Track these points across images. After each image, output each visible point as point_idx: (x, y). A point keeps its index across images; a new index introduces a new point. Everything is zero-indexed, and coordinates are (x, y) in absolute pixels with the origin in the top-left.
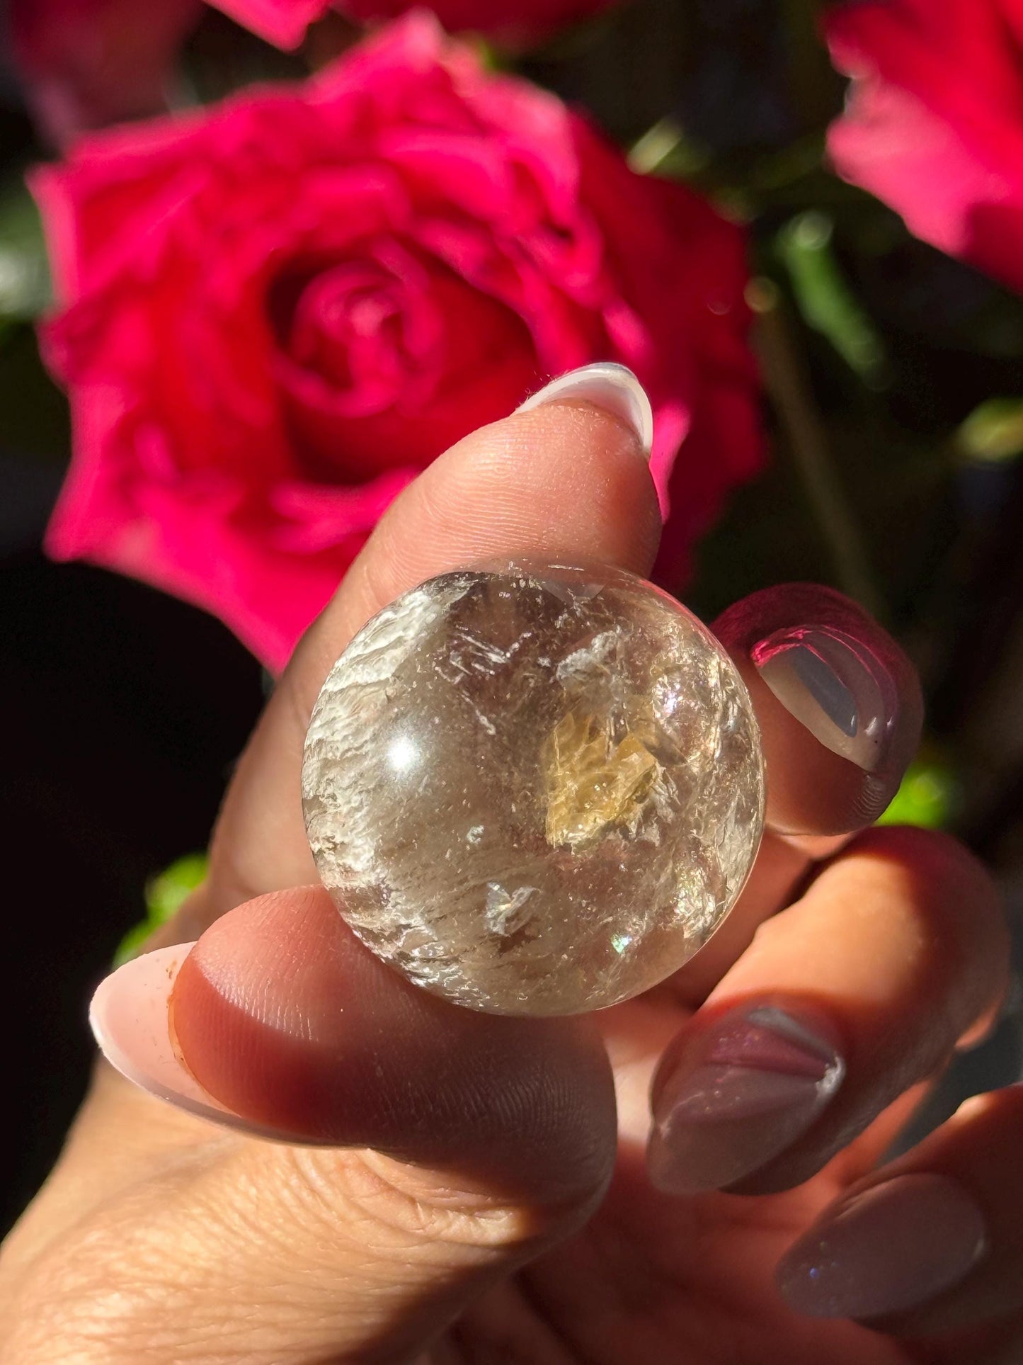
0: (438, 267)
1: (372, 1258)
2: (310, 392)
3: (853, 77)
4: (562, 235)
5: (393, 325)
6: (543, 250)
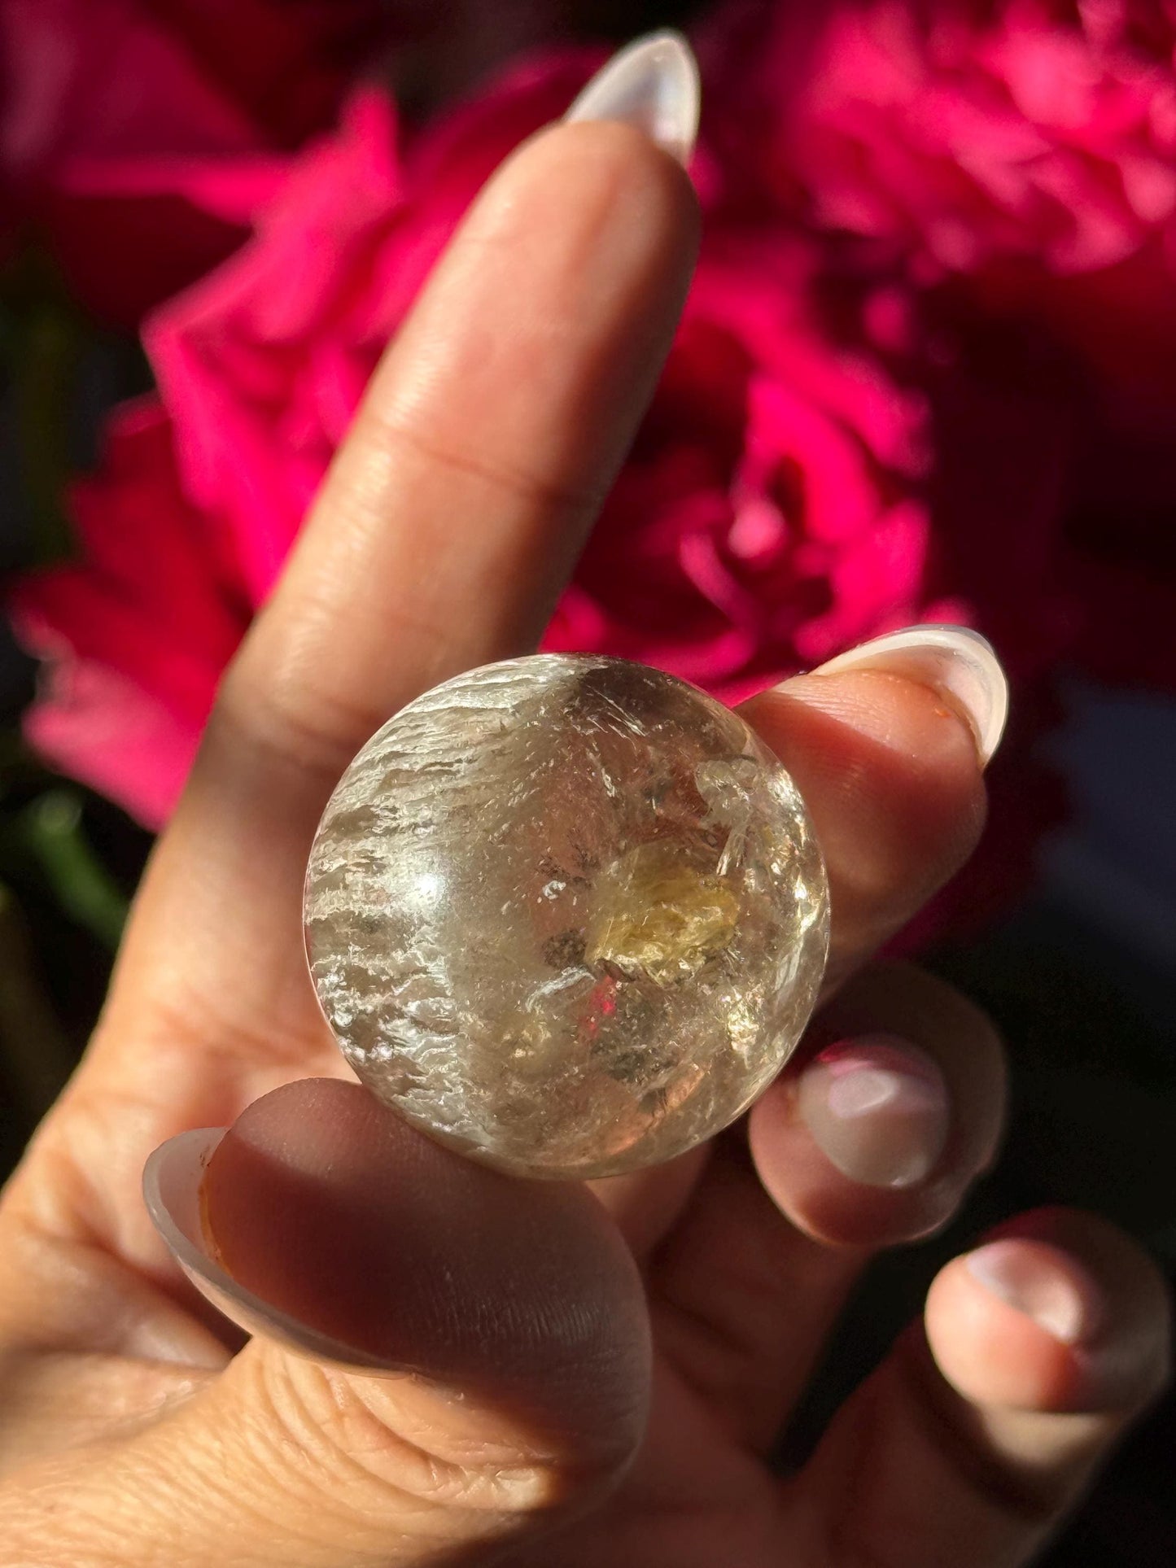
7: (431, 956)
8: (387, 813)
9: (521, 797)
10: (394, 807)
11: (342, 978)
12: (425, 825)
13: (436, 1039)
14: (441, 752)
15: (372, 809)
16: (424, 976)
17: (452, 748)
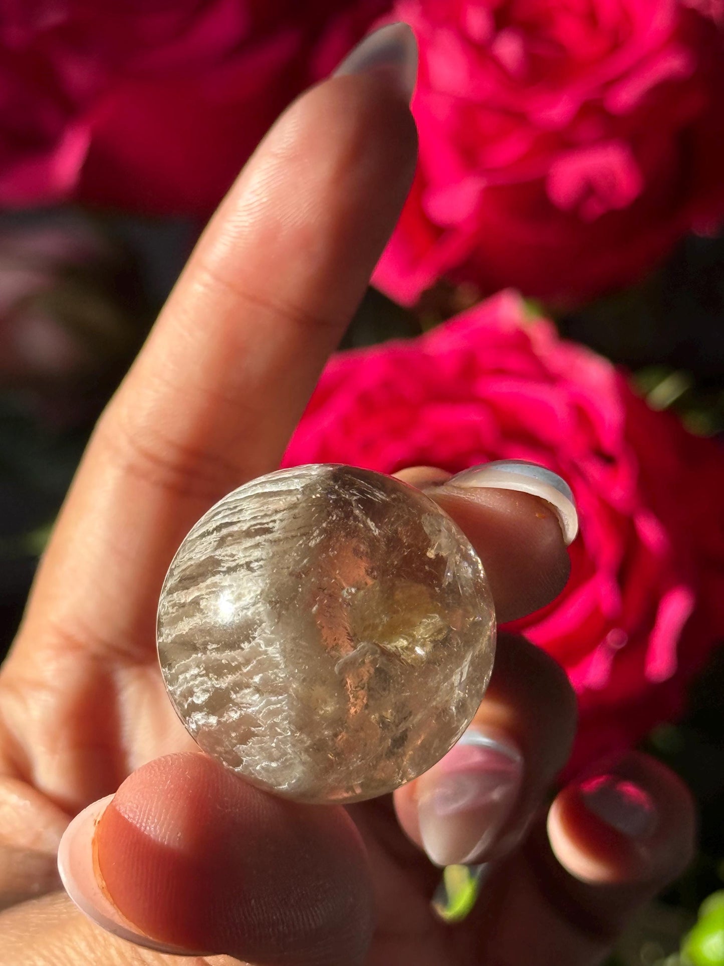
7: (269, 643)
8: (227, 558)
9: (316, 540)
10: (232, 554)
11: (202, 669)
12: (257, 561)
13: (273, 699)
14: (259, 517)
15: (216, 557)
16: (265, 657)
17: (266, 515)
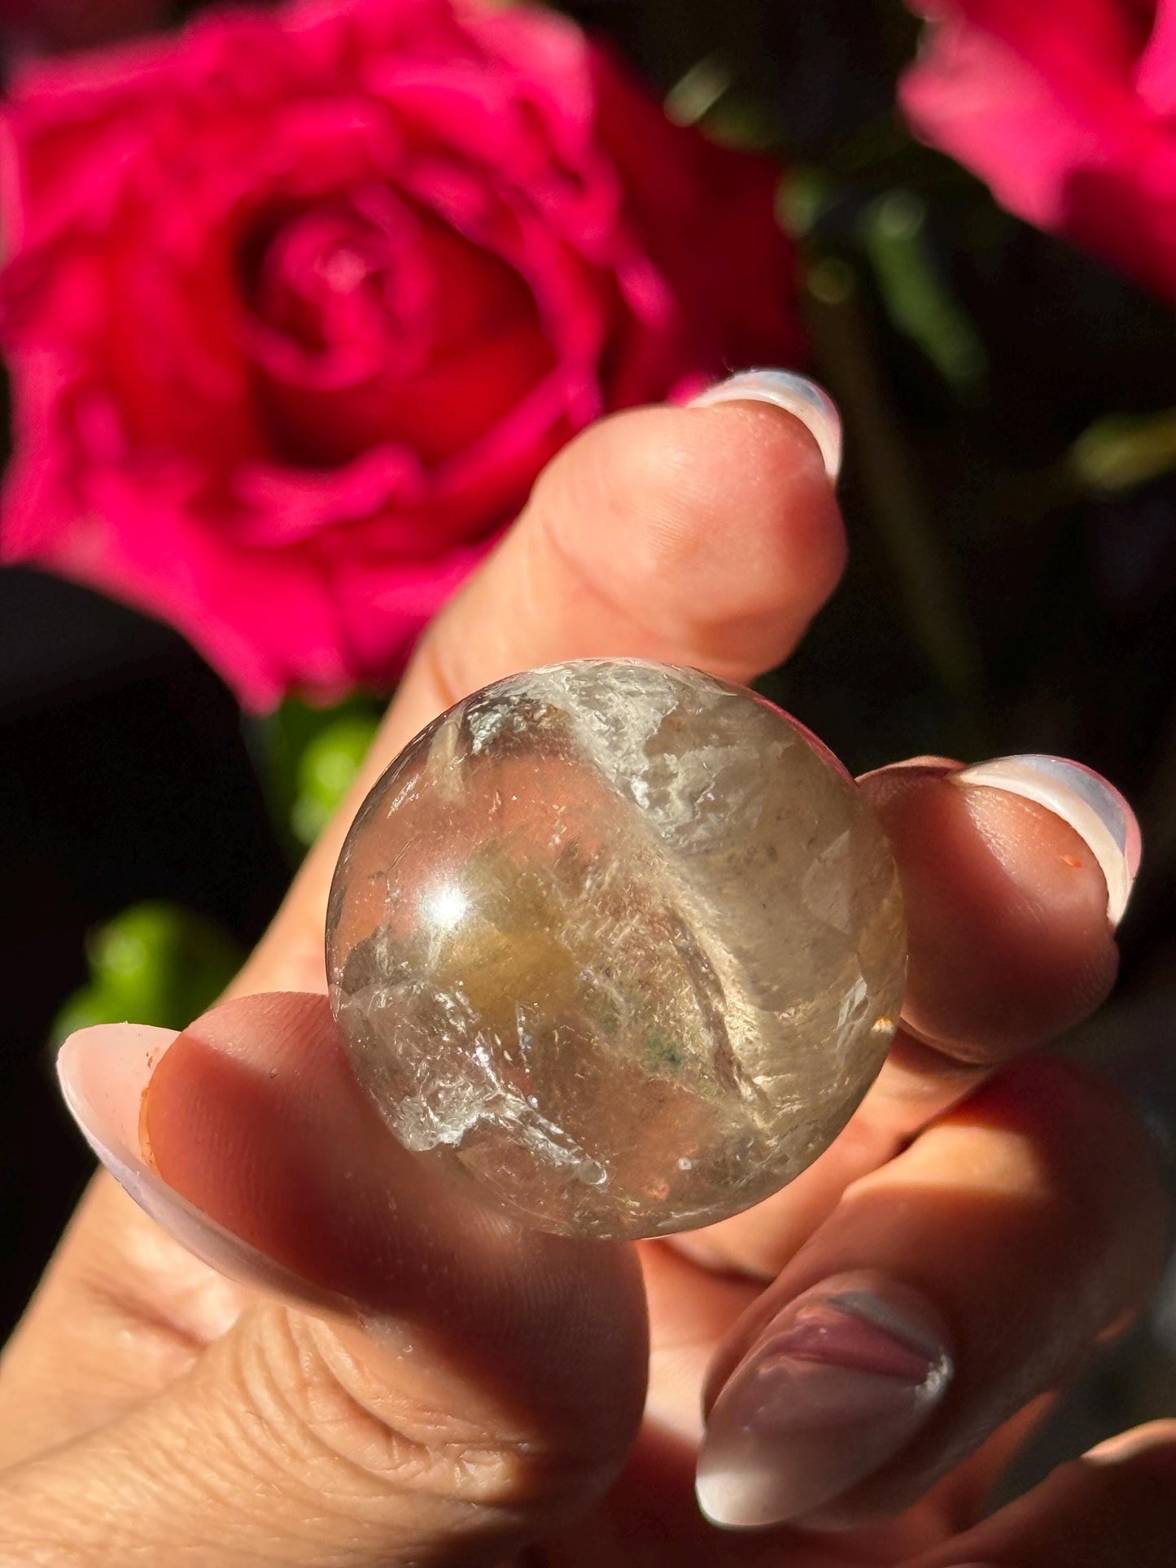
0: (430, 219)
1: (320, 1509)
2: (282, 361)
3: (928, 19)
4: (570, 178)
5: (375, 283)
6: (550, 201)
